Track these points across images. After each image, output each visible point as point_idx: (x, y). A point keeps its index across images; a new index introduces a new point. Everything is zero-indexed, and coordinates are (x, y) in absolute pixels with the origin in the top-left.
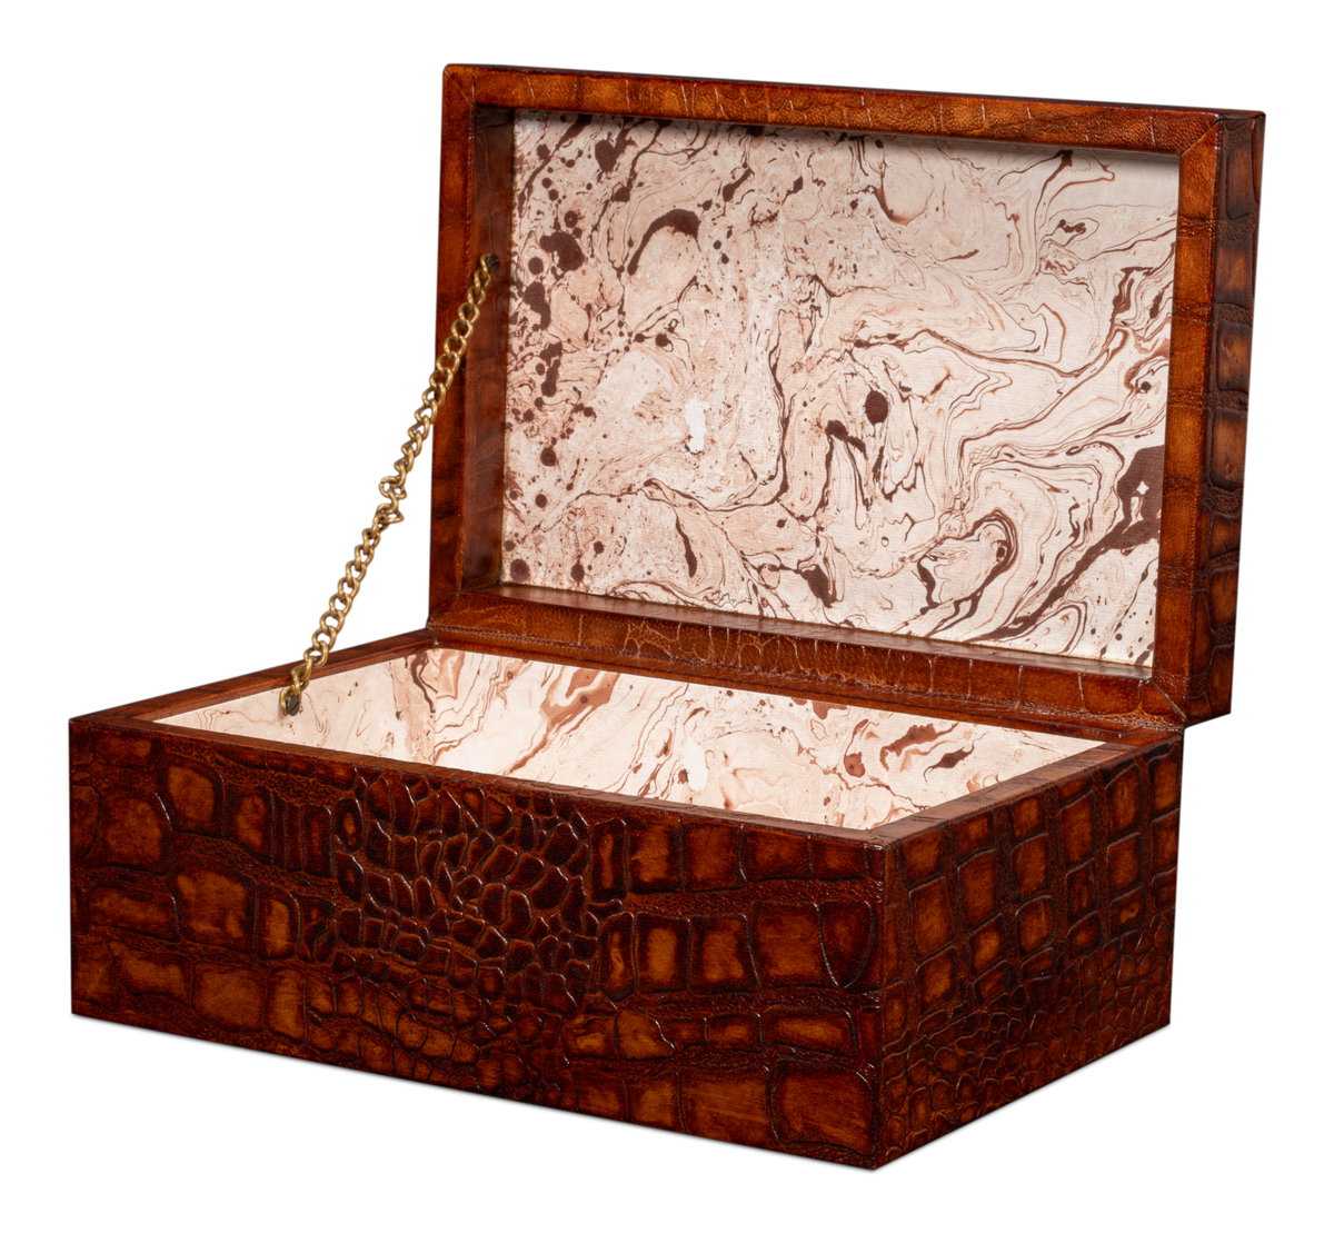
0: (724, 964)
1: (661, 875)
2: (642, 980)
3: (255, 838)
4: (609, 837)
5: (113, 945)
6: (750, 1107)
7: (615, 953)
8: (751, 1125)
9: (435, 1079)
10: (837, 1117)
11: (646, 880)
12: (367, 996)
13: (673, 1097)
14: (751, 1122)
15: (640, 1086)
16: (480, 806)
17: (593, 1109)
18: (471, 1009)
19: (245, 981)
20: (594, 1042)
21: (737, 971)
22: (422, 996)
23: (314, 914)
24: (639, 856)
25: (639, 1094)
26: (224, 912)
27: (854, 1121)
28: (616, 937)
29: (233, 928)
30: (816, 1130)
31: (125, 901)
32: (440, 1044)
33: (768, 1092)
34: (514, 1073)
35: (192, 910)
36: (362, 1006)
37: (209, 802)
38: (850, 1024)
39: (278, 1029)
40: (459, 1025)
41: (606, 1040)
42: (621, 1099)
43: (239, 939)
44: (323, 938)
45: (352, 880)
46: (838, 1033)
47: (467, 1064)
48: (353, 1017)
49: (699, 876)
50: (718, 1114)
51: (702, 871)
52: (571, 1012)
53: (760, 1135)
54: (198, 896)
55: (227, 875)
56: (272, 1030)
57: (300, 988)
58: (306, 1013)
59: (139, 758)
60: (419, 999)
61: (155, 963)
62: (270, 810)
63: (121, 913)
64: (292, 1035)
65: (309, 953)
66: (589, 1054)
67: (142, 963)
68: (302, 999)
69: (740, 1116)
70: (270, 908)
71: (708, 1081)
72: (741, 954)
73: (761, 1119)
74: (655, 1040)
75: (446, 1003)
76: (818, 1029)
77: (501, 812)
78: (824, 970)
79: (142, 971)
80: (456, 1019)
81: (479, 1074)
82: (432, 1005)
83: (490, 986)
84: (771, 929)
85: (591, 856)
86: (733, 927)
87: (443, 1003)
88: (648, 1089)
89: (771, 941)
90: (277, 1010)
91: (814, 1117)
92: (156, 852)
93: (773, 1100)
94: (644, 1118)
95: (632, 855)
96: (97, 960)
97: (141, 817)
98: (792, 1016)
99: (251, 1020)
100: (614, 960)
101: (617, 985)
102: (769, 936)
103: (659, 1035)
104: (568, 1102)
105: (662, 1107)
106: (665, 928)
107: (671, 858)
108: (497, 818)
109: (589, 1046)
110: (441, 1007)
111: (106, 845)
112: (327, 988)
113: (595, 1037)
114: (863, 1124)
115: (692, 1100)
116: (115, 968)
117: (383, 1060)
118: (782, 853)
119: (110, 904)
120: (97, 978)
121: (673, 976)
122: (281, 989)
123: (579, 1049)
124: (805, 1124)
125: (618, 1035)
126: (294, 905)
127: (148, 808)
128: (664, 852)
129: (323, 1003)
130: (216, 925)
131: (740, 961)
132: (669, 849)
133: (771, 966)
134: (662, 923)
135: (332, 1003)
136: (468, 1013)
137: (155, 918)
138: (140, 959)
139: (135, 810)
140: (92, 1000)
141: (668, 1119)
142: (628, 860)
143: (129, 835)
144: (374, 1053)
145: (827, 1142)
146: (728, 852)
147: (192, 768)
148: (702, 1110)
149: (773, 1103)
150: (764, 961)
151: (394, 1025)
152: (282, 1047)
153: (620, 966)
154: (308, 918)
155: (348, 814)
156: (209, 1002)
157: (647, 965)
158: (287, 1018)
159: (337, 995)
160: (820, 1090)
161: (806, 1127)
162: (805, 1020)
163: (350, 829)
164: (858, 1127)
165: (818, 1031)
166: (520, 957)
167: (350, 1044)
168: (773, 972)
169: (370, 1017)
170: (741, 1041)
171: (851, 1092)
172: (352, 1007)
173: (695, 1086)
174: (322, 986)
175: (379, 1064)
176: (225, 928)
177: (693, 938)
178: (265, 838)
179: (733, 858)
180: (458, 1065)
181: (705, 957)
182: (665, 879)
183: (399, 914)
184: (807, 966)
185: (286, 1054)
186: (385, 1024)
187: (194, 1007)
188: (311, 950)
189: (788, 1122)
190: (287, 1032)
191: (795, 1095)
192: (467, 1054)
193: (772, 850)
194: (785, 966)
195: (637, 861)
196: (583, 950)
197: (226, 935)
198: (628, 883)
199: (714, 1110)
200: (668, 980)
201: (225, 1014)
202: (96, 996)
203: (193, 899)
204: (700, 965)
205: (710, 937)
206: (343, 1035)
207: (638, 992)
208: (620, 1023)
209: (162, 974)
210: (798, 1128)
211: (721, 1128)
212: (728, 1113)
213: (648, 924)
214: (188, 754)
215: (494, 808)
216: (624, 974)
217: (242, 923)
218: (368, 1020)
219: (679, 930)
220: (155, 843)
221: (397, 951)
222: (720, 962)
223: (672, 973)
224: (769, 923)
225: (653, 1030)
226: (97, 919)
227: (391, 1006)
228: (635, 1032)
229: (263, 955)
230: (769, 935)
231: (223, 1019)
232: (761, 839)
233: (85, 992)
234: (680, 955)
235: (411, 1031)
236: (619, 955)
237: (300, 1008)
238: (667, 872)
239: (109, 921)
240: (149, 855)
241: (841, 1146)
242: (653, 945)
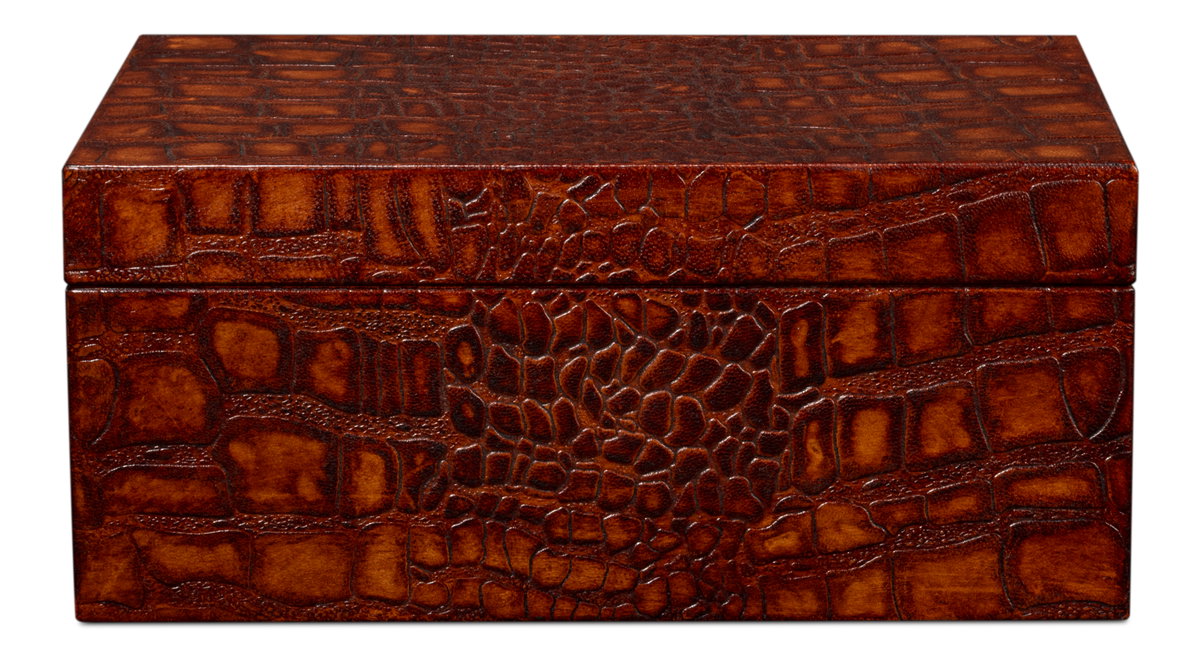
0: (946, 435)
1: (869, 354)
2: (846, 467)
3: (337, 387)
4: (803, 322)
5: (137, 535)
6: (982, 578)
7: (812, 443)
8: (980, 597)
9: (582, 614)
10: (1082, 572)
11: (850, 361)
12: (491, 538)
13: (885, 584)
14: (980, 594)
15: (844, 579)
16: (638, 312)
17: (785, 613)
18: (629, 532)
19: (324, 547)
20: (788, 541)
21: (963, 440)
22: (563, 527)
23: (419, 459)
24: (840, 338)
25: (842, 588)
26: (294, 475)
27: (1102, 573)
28: (814, 427)
29: (307, 489)
30: (1058, 590)
31: (155, 482)
32: (589, 574)
33: (1001, 561)
34: (685, 591)
35: (249, 480)
36: (484, 551)
37: (272, 356)
38: (1097, 474)
39: (371, 592)
40: (613, 550)
41: (801, 538)
42: (820, 597)
43: (317, 501)
44: (433, 483)
45: (471, 414)
46: (1084, 485)
47: (624, 591)
48: (474, 564)
49: (915, 348)
50: (940, 592)
51: (919, 342)
52: (757, 516)
53: (991, 606)
54: (258, 462)
55: (298, 434)
56: (361, 597)
57: (400, 544)
58: (410, 569)
59: (173, 318)
60: (560, 531)
61: (198, 546)
62: (357, 354)
63: (149, 495)
64: (390, 597)
65: (412, 503)
66: (783, 555)
67: (181, 548)
68: (403, 556)
69: (966, 590)
70: (359, 461)
71: (926, 560)
72: (967, 421)
73: (993, 589)
74: (862, 528)
75: (597, 530)
76: (1060, 485)
77: (666, 314)
78: (1068, 425)
79: (176, 557)
80: (609, 545)
81: (638, 600)
82: (577, 534)
83: (653, 502)
84: (1002, 391)
85: (780, 346)
86: (958, 396)
87: (592, 531)
88: (854, 580)
89: (1002, 404)
90: (369, 572)
91: (1055, 576)
92: (199, 421)
93: (1006, 567)
94: (849, 612)
95: (832, 338)
96: (114, 555)
97: (177, 385)
98: (1028, 477)
99: (333, 589)
100: (811, 451)
101: (815, 477)
102: (1001, 399)
103: (867, 521)
104: (754, 610)
105: (870, 597)
106: (875, 409)
107: (881, 334)
108: (659, 321)
109: (780, 548)
110: (589, 535)
111: (128, 423)
112: (437, 538)
113: (787, 537)
114: (1113, 575)
115: (908, 583)
116: (141, 558)
117: (512, 604)
118: (1015, 311)
119: (134, 489)
120: (115, 575)
121: (885, 458)
122: (373, 549)
123: (767, 553)
124: (1045, 585)
125: (815, 529)
126: (392, 453)
127: (186, 373)
128: (872, 328)
129: (432, 555)
130: (284, 491)
131: (967, 430)
132: (878, 325)
133: (1003, 428)
134: (871, 405)
135: (444, 553)
136: (624, 537)
137: (198, 495)
138: (176, 544)
139: (167, 378)
140: (108, 602)
141: (879, 607)
142: (827, 344)
143: (159, 407)
144: (500, 599)
145: (1073, 599)
146: (950, 318)
147: (247, 321)
148: (921, 592)
149: (1008, 568)
150: (996, 425)
151: (526, 564)
152: (376, 612)
153: (818, 457)
154: (411, 464)
155: (464, 344)
156: (273, 579)
157: (852, 450)
158: (382, 576)
159: (450, 541)
160: (1063, 548)
161: (1046, 588)
162: (1045, 478)
163: (467, 359)
164: (1109, 578)
165: (1061, 488)
166: (693, 464)
167: (469, 594)
168: (1006, 435)
169: (495, 560)
170: (968, 512)
171: (1099, 545)
172: (470, 552)
173: (911, 569)
174: (429, 536)
175: (507, 610)
176: (297, 493)
177: (909, 413)
178: (352, 385)
179: (956, 324)
180: (612, 596)
181: (924, 432)
182: (874, 357)
183: (531, 443)
184: (1048, 422)
185: (380, 619)
186: (515, 565)
187: (253, 587)
188: (416, 500)
189: (1025, 587)
190: (381, 594)
191: (1033, 559)
192: (623, 580)
193: (1003, 309)
194: (1021, 427)
195: (838, 343)
196: (771, 447)
197: (299, 500)
198: (828, 364)
199: (935, 589)
200: (879, 462)
201: (297, 588)
202: (114, 596)
203: (251, 467)
204: (917, 440)
205: (929, 410)
206: (460, 586)
207: (843, 479)
208: (818, 518)
209: (209, 556)
210: (1037, 591)
211: (943, 607)
212: (953, 589)
213: (852, 410)
214: (243, 305)
215: (655, 311)
216: (823, 465)
217: (320, 484)
218: (492, 564)
219: (893, 410)
220: (196, 411)
221: (531, 483)
222: (943, 431)
223: (883, 454)
224: (1000, 385)
225: (861, 517)
226: (114, 508)
227: (524, 544)
228: (837, 523)
229: (350, 513)
230: (1002, 396)
231: (294, 594)
232: (990, 300)
233: (99, 594)
234: (893, 435)
235: (550, 568)
236: (817, 447)
237: (401, 566)
238: (875, 350)
239: (132, 508)
240: (188, 426)
241: (1085, 601)
242: (859, 428)
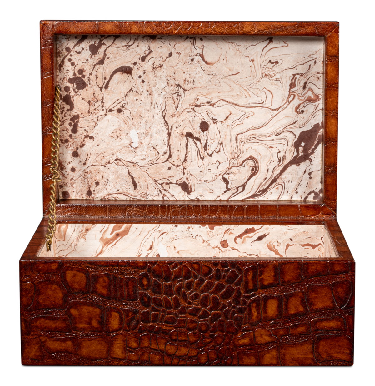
0: (296, 307)
1: (272, 282)
2: (264, 317)
3: (104, 291)
4: (251, 272)
5: (41, 338)
6: (307, 353)
7: (254, 310)
8: (306, 359)
9: (181, 363)
10: (339, 351)
11: (266, 284)
12: (153, 339)
13: (276, 354)
14: (306, 358)
15: (263, 353)
16: (199, 268)
17: (245, 363)
18: (196, 338)
19: (100, 342)
20: (246, 341)
21: (301, 309)
22: (175, 336)
23: (130, 314)
24: (263, 277)
25: (263, 356)
26: (91, 319)
27: (345, 351)
28: (254, 305)
29: (95, 324)
30: (331, 356)
31: (47, 321)
32: (183, 351)
33: (313, 347)
34: (213, 356)
35: (77, 321)
36: (150, 343)
37: (84, 281)
38: (343, 320)
39: (115, 356)
40: (191, 343)
41: (250, 340)
42: (256, 358)
43: (98, 327)
44: (134, 322)
45: (146, 300)
46: (339, 323)
47: (194, 356)
48: (147, 347)
49: (286, 280)
50: (294, 357)
51: (288, 278)
52: (236, 333)
53: (310, 361)
54: (79, 315)
55: (92, 306)
56: (112, 357)
57: (124, 341)
58: (127, 349)
59: (53, 269)
60: (174, 337)
61: (60, 341)
62: (111, 281)
63: (45, 326)
64: (121, 358)
65: (128, 328)
66: (245, 345)
67: (55, 342)
68: (125, 345)
69: (302, 356)
70: (111, 315)
71: (290, 347)
72: (303, 303)
73: (311, 356)
74: (269, 336)
75: (186, 337)
76: (332, 323)
77: (208, 269)
78: (334, 304)
79: (53, 345)
80: (190, 342)
81: (199, 359)
82: (180, 338)
83: (204, 328)
84: (314, 294)
85: (244, 279)
86: (300, 295)
87: (184, 337)
88: (267, 353)
89: (314, 297)
90: (114, 350)
91: (330, 352)
92: (61, 302)
93: (315, 349)
94: (265, 363)
95: (260, 276)
96: (34, 344)
97: (54, 291)
98: (322, 321)
99: (103, 355)
100: (253, 312)
101: (255, 321)
102: (313, 296)
103: (271, 334)
104: (235, 362)
105: (272, 358)
106: (273, 299)
107: (276, 275)
108: (206, 271)
109: (243, 343)
110: (183, 338)
111: (39, 303)
112: (136, 339)
113: (246, 339)
114: (348, 352)
115: (284, 354)
116: (42, 345)
117: (159, 360)
118: (318, 268)
119: (40, 323)
120: (34, 350)
121: (277, 314)
122: (116, 342)
123: (240, 344)
124: (327, 355)
125: (255, 337)
126: (121, 312)
127: (57, 287)
128: (273, 274)
129: (134, 344)
130: (88, 324)
131: (303, 306)
132: (275, 273)
133: (314, 305)
134: (272, 298)
135: (138, 344)
136: (195, 339)
137: (60, 325)
138: (53, 341)
139: (51, 288)
140: (32, 359)
141: (274, 362)
142: (258, 278)
143: (48, 298)
144: (155, 359)
145: (336, 359)
146: (297, 270)
147: (76, 270)
148: (288, 357)
149: (315, 350)
150: (312, 304)
151: (164, 348)
152: (116, 362)
153: (256, 314)
154: (128, 316)
155: (144, 278)
156: (84, 352)
157: (266, 312)
158: (118, 351)
159: (140, 340)
160: (332, 343)
161: (327, 356)
162: (327, 321)
163: (145, 283)
164: (347, 353)
165: (332, 324)
166: (216, 316)
167: (145, 357)
168: (315, 307)
169: (154, 346)
170: (303, 332)
171: (344, 342)
172: (146, 344)
173: (285, 349)
174: (133, 339)
175: (157, 362)
176: (91, 325)
177: (284, 301)
178: (109, 291)
179: (299, 272)
180: (190, 358)
181: (289, 306)
182: (273, 283)
183: (165, 309)
184: (328, 303)
185: (118, 365)
186: (160, 348)
187: (78, 354)
188: (129, 327)
189: (321, 355)
190: (118, 357)
191: (323, 346)
192: (194, 353)
193: (314, 268)
194: (319, 305)
195: (262, 278)
196: (241, 311)
197: (93, 327)
198: (259, 285)
199: (292, 356)
200: (275, 316)
201: (91, 355)
202: (34, 357)
203: (77, 316)
204: (287, 309)
205: (291, 299)
206: (143, 354)
207: (263, 321)
208: (255, 333)
209: (64, 345)
210: (324, 357)
211: (295, 361)
212: (298, 356)
213: (266, 299)
214: (75, 266)
215: (205, 268)
216: (257, 317)
217: (99, 322)
218: (153, 347)
219: (279, 299)
220: (60, 299)
221: (165, 322)
222: (295, 306)
223: (276, 313)
224: (313, 292)
225: (269, 333)
226: (34, 329)
227: (163, 341)
228: (262, 335)
229: (108, 331)
230: (313, 295)
231: (90, 357)
232: (310, 265)
233: (29, 356)
234: (279, 307)
235: (171, 349)
236: (255, 311)
237: (124, 348)
238: (274, 280)
239: (40, 329)
240: (57, 303)
241: (339, 360)
242: (269, 305)
